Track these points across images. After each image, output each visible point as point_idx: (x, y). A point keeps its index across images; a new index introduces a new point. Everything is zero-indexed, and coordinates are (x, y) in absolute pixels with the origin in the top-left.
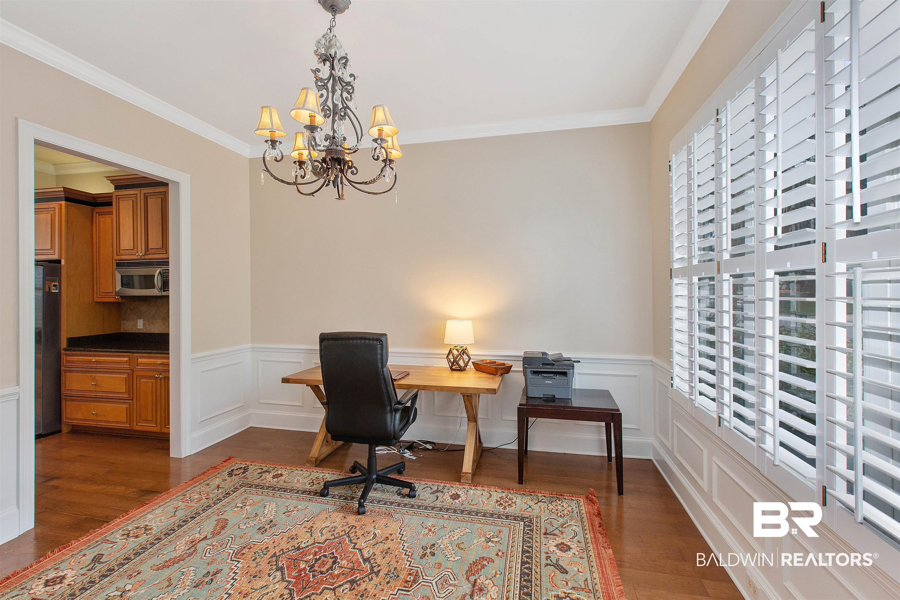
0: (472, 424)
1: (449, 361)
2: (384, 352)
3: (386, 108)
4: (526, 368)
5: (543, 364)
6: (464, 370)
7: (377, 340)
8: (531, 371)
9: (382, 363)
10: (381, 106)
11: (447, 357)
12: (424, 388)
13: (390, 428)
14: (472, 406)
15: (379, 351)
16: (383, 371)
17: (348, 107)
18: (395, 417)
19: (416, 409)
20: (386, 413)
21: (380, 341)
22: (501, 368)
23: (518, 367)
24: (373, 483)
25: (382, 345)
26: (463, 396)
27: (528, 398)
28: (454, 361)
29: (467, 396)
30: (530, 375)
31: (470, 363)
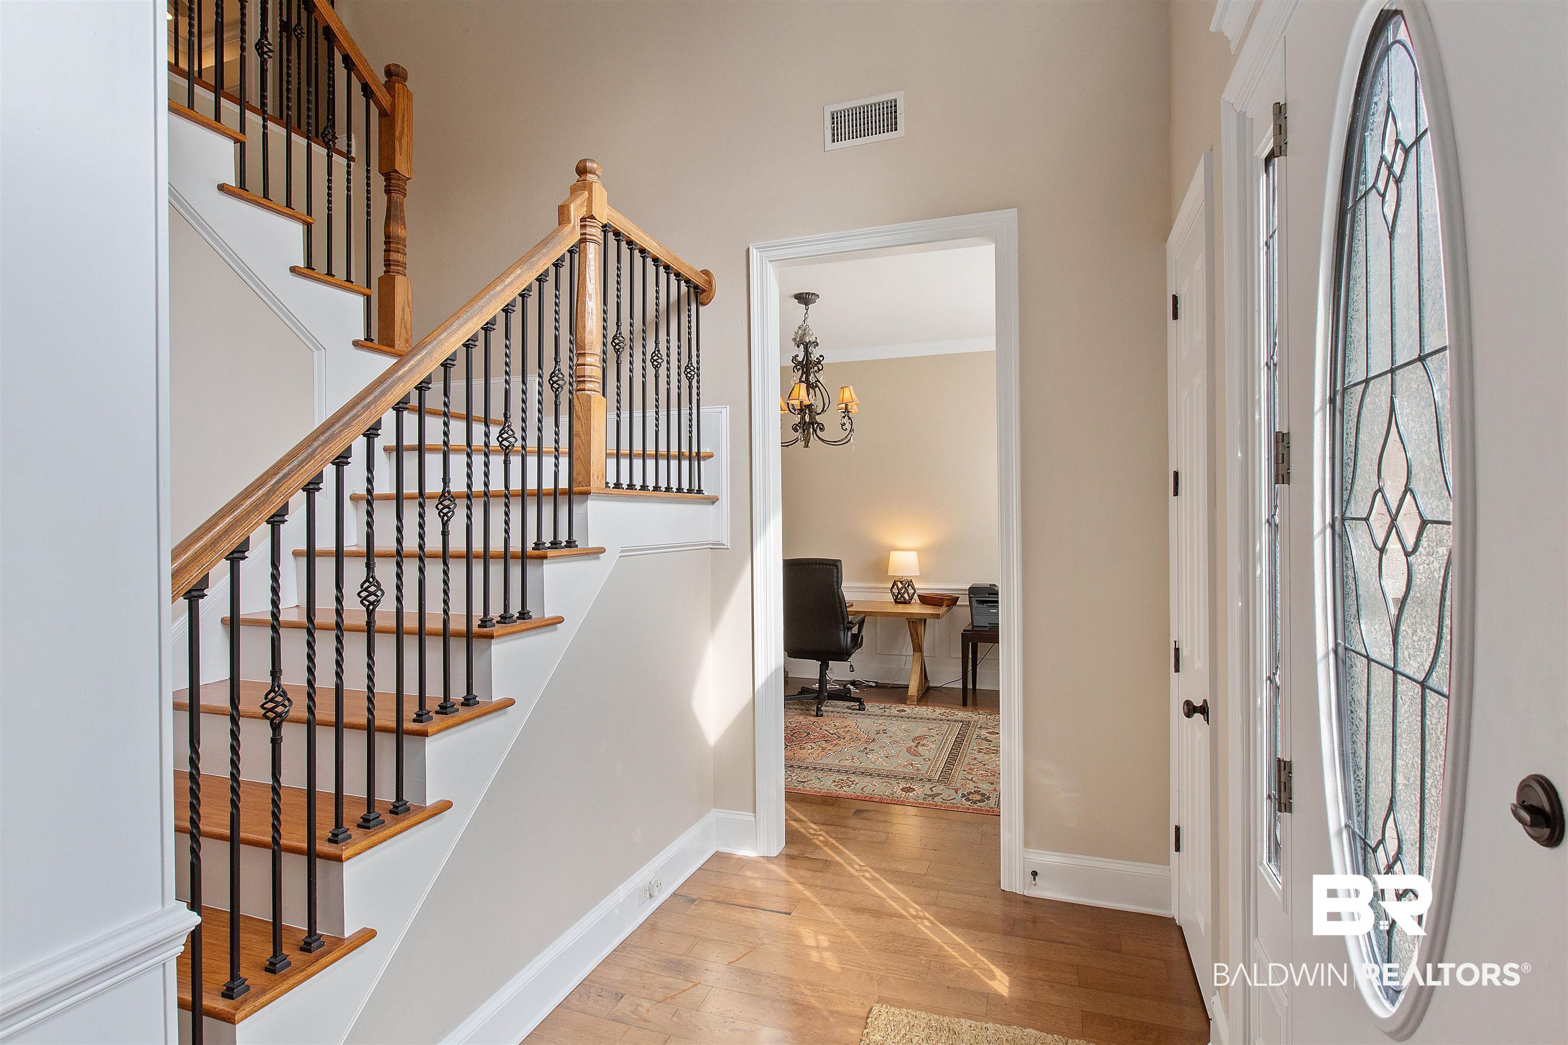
0: (918, 654)
1: (893, 594)
2: (839, 575)
3: (851, 387)
4: (971, 597)
5: (989, 594)
6: (909, 603)
7: (833, 565)
8: (976, 600)
9: (838, 587)
10: (847, 387)
11: (891, 590)
12: (871, 614)
13: (843, 643)
14: (917, 634)
15: (835, 575)
16: (838, 592)
17: (818, 381)
18: (847, 634)
19: (862, 636)
20: (839, 630)
21: (837, 566)
22: (947, 599)
23: (964, 601)
24: (824, 699)
25: (838, 569)
26: (909, 622)
27: (973, 626)
28: (899, 593)
29: (913, 622)
30: (975, 604)
31: (916, 596)
